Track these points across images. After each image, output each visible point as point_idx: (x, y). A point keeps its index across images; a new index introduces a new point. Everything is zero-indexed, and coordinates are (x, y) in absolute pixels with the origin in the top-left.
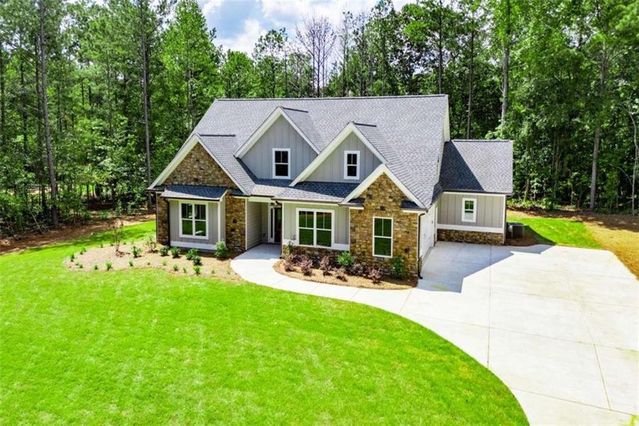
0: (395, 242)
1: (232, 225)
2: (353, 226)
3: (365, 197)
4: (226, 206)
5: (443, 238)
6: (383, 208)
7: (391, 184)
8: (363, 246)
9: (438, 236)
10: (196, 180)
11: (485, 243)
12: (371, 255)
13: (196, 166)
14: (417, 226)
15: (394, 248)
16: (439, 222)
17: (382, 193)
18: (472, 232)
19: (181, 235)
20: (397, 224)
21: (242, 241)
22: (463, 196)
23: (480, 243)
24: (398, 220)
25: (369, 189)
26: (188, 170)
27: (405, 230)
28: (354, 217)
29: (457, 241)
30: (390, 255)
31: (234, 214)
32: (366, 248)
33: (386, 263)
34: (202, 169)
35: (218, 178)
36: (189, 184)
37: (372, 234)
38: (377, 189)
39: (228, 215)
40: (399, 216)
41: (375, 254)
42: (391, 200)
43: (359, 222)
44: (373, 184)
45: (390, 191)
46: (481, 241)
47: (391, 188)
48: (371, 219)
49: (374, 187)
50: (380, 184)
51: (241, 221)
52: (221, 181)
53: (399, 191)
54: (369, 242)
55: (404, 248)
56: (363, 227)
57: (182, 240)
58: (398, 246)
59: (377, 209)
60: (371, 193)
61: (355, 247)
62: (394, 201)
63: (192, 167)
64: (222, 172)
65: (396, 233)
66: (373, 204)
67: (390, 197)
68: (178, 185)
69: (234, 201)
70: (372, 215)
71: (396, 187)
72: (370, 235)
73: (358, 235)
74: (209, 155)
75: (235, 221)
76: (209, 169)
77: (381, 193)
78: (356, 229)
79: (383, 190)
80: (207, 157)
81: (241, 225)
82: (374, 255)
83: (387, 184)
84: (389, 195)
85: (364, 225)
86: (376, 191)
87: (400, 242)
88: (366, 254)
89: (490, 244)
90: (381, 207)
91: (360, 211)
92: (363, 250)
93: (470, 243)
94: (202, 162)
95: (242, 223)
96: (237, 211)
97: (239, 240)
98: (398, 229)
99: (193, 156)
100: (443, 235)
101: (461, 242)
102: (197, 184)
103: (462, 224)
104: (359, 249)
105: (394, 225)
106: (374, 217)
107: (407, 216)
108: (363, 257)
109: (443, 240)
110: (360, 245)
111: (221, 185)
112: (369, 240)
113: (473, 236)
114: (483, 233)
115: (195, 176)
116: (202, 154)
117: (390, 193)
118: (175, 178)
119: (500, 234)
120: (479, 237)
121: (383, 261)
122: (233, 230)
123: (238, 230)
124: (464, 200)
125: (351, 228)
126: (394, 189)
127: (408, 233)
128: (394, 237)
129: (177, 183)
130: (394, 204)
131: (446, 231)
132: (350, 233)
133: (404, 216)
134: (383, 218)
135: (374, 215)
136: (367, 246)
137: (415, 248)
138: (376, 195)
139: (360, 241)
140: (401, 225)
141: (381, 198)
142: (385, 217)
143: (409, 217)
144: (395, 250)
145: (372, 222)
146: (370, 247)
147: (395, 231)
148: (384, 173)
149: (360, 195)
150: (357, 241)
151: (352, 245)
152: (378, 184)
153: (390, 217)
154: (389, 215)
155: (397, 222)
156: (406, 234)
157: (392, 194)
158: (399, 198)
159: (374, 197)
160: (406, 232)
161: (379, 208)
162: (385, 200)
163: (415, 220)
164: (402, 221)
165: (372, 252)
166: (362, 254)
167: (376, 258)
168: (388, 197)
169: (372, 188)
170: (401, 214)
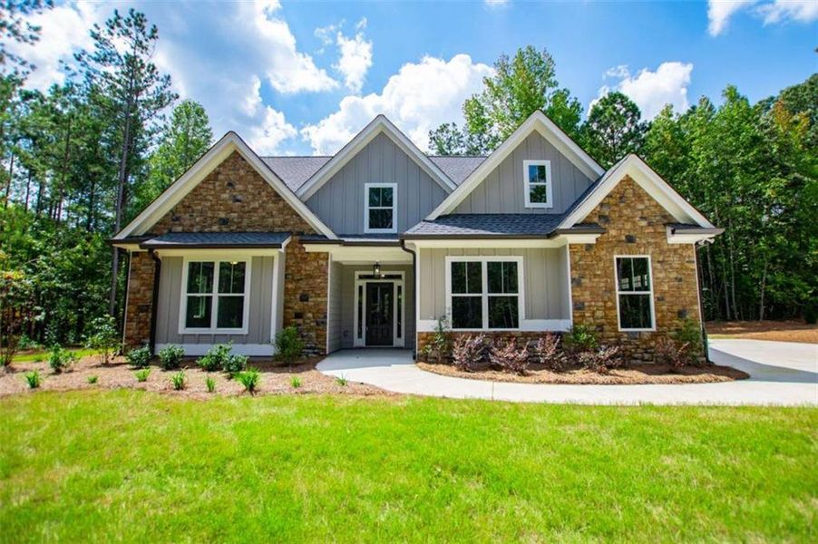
0: (659, 299)
1: (297, 306)
2: (577, 276)
3: (596, 220)
4: (287, 268)
6: (630, 239)
7: (641, 195)
8: (600, 314)
10: (224, 222)
12: (616, 331)
13: (225, 196)
14: (695, 266)
15: (657, 311)
17: (627, 212)
19: (182, 329)
20: (659, 266)
21: (317, 337)
24: (661, 259)
25: (602, 205)
26: (209, 204)
27: (674, 275)
28: (577, 258)
30: (650, 326)
31: (303, 284)
32: (606, 317)
33: (645, 342)
34: (238, 201)
35: (272, 216)
36: (206, 230)
37: (615, 290)
38: (616, 205)
39: (290, 286)
40: (662, 252)
41: (622, 327)
42: (644, 223)
43: (588, 267)
44: (609, 196)
45: (641, 206)
47: (642, 201)
48: (612, 261)
49: (612, 201)
50: (622, 196)
51: (319, 296)
52: (278, 220)
53: (657, 205)
54: (609, 304)
55: (676, 309)
56: (595, 276)
57: (183, 339)
58: (664, 308)
59: (620, 241)
60: (606, 212)
61: (583, 316)
62: (650, 224)
63: (217, 197)
64: (281, 204)
65: (658, 283)
66: (613, 232)
67: (643, 218)
68: (183, 232)
69: (306, 257)
70: (611, 253)
71: (651, 199)
72: (612, 290)
73: (587, 293)
74: (256, 174)
75: (304, 298)
76: (254, 200)
77: (625, 212)
78: (583, 280)
79: (628, 206)
80: (251, 178)
81: (317, 304)
82: (620, 329)
83: (634, 194)
84: (639, 213)
85: (599, 273)
86: (616, 209)
87: (668, 299)
88: (606, 327)
90: (626, 236)
91: (589, 247)
92: (598, 321)
94: (239, 187)
95: (319, 299)
96: (310, 277)
97: (313, 334)
98: (661, 275)
99: (221, 177)
102: (225, 229)
104: (591, 319)
105: (654, 269)
106: (615, 257)
107: (675, 250)
108: (600, 334)
110: (594, 313)
111: (277, 229)
112: (610, 300)
115: (222, 215)
116: (242, 172)
117: (642, 210)
118: (178, 219)
121: (640, 339)
122: (298, 316)
123: (310, 315)
125: (573, 280)
126: (647, 203)
127: (680, 280)
128: (655, 293)
129: (179, 229)
130: (651, 230)
132: (573, 291)
133: (669, 250)
134: (632, 256)
135: (615, 252)
136: (607, 312)
137: (695, 307)
138: (617, 215)
139: (593, 303)
140: (666, 267)
141: (627, 221)
142: (636, 254)
143: (680, 251)
144: (659, 315)
145: (613, 266)
146: (611, 314)
147: (657, 278)
148: (627, 176)
149: (587, 217)
150: (586, 304)
151: (577, 315)
152: (618, 196)
153: (644, 253)
154: (642, 250)
155: (658, 262)
156: (676, 283)
157: (645, 212)
158: (657, 218)
159: (613, 220)
160: (676, 278)
161: (623, 238)
162: (634, 223)
163: (689, 257)
164: (666, 259)
165: (617, 324)
166: (598, 329)
167: (626, 336)
168: (638, 219)
169: (608, 203)
170: (665, 247)
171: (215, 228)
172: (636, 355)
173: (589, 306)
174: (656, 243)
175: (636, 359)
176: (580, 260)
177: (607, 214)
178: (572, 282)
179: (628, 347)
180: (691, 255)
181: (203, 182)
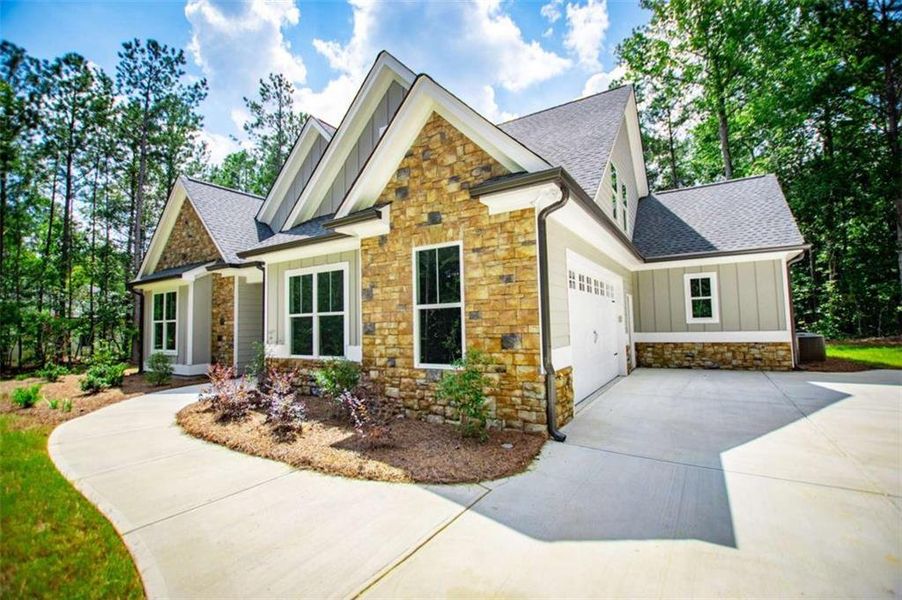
0: (472, 316)
1: (219, 329)
2: (367, 286)
3: (391, 196)
4: (213, 294)
5: (649, 360)
6: (434, 218)
7: (452, 140)
8: (391, 340)
9: (637, 358)
11: (746, 368)
12: (411, 366)
13: (184, 234)
14: (535, 250)
15: (469, 335)
16: (638, 328)
17: (432, 174)
18: (713, 344)
19: (153, 350)
20: (476, 258)
22: (685, 270)
23: (735, 368)
24: (478, 245)
25: (400, 171)
26: (177, 243)
27: (498, 271)
29: (680, 367)
31: (221, 308)
32: (400, 345)
34: (190, 236)
37: (411, 303)
38: (418, 167)
39: (214, 311)
40: (479, 232)
41: (421, 360)
42: (454, 187)
43: (381, 270)
44: (409, 155)
45: (450, 159)
46: (734, 362)
47: (453, 150)
48: (409, 256)
49: (412, 161)
50: (427, 149)
51: (230, 319)
53: (477, 150)
54: (404, 325)
55: (498, 332)
56: (389, 282)
58: (479, 330)
59: (420, 225)
60: (405, 181)
61: (372, 344)
62: (463, 187)
63: (181, 236)
66: (411, 212)
67: (455, 179)
68: (168, 269)
69: (222, 282)
70: (408, 245)
71: (466, 142)
72: (407, 304)
73: (379, 310)
75: (222, 321)
76: (198, 234)
77: (429, 175)
78: (375, 291)
79: (434, 162)
81: (229, 328)
82: (417, 364)
83: (444, 141)
84: (447, 173)
85: (392, 277)
86: (415, 173)
87: (486, 315)
88: (399, 362)
89: (759, 369)
90: (430, 214)
91: (382, 239)
92: (390, 351)
93: (710, 368)
94: (191, 224)
95: (230, 323)
96: (224, 301)
97: (227, 356)
98: (479, 273)
99: (182, 218)
100: (649, 356)
101: (689, 367)
102: (185, 263)
103: (688, 328)
104: (382, 349)
105: (467, 262)
106: (415, 250)
107: (502, 225)
108: (390, 371)
109: (649, 366)
110: (385, 338)
112: (405, 318)
113: (715, 354)
114: (740, 345)
115: (183, 251)
117: (451, 166)
118: (165, 258)
119: (781, 344)
120: (729, 355)
121: (442, 383)
122: (220, 338)
123: (225, 338)
124: (688, 278)
125: (364, 291)
126: (460, 150)
127: (508, 279)
128: (466, 305)
129: (166, 267)
130: (464, 196)
131: (653, 345)
132: (363, 308)
133: (493, 227)
134: (437, 246)
135: (413, 243)
136: (400, 337)
137: (532, 329)
138: (418, 182)
139: (385, 325)
140: (485, 257)
141: (431, 189)
142: (441, 241)
143: (508, 226)
144: (471, 343)
145: (410, 265)
146: (404, 340)
147: (471, 279)
148: (434, 113)
149: (382, 195)
150: (377, 326)
151: (367, 341)
152: (420, 151)
153: (452, 239)
154: (450, 232)
155: (474, 250)
156: (503, 285)
157: (456, 167)
158: (474, 173)
159: (413, 191)
160: (501, 277)
161: (425, 218)
162: (439, 189)
163: (527, 233)
164: (487, 244)
165: (412, 357)
166: (389, 364)
167: (423, 375)
168: (445, 182)
169: (408, 167)
170: (485, 222)
171: (180, 264)
172: (434, 408)
173: (381, 329)
174: (470, 218)
175: (436, 414)
176: (372, 260)
177: (405, 184)
178: (363, 294)
179: (427, 393)
180: (529, 229)
181: (176, 224)
